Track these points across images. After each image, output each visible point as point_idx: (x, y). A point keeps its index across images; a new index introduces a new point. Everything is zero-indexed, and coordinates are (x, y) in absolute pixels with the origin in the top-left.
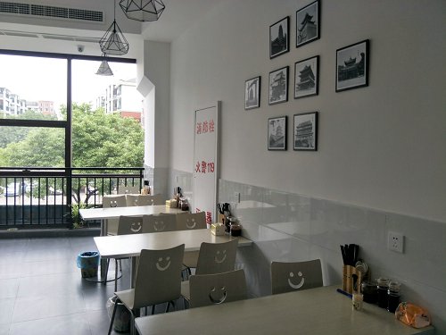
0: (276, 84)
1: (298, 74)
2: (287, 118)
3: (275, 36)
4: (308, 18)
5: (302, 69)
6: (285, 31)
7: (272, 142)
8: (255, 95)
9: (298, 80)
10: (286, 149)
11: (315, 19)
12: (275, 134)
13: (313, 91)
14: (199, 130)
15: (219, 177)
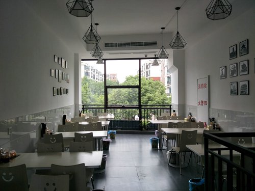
0: (232, 70)
1: (241, 66)
2: (237, 83)
3: (231, 51)
4: (244, 46)
5: (242, 64)
6: (235, 50)
7: (232, 92)
8: (224, 73)
9: (241, 69)
10: (238, 94)
11: (246, 46)
12: (233, 88)
13: (247, 73)
14: (200, 88)
15: (209, 107)
